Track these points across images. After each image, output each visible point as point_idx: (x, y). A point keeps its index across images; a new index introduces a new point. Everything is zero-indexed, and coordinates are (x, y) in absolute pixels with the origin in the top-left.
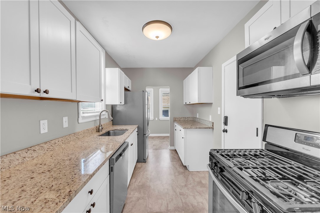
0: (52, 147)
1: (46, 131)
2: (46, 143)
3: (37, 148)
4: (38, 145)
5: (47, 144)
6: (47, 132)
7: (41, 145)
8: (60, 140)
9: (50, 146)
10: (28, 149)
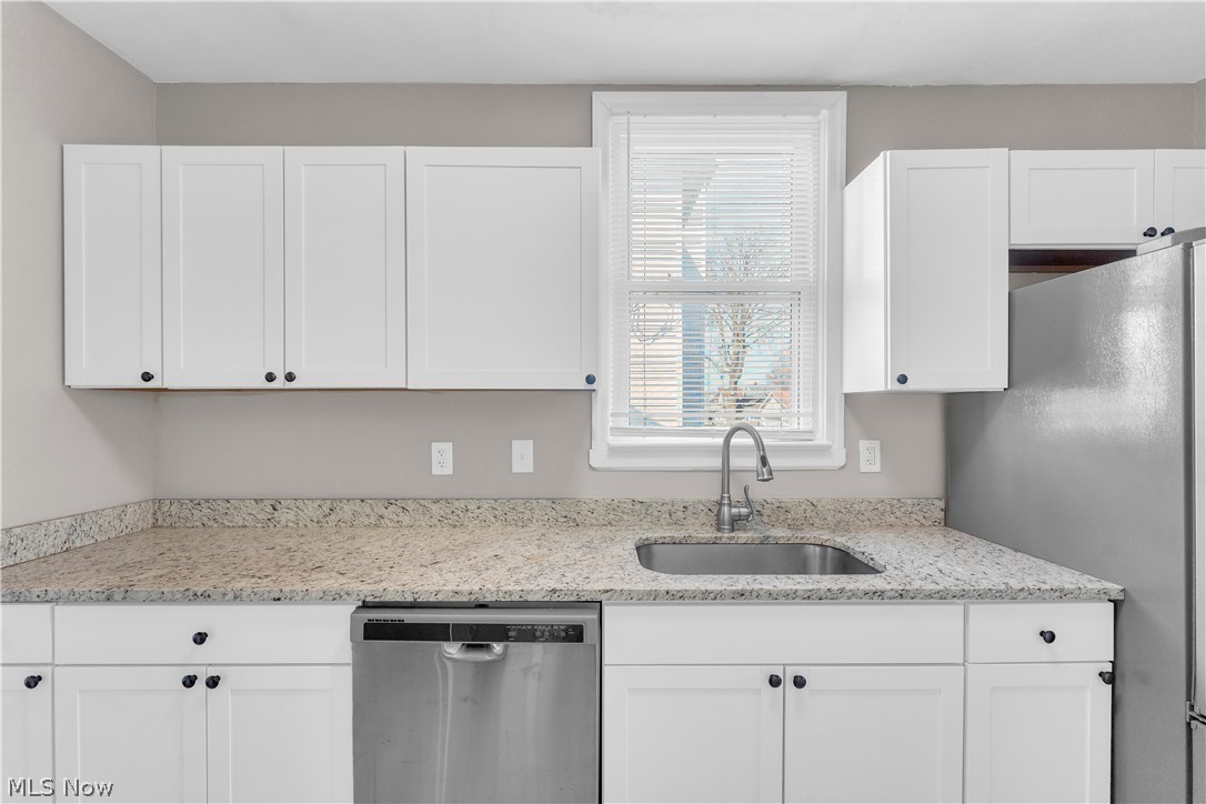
0: (456, 518)
1: (449, 470)
2: (436, 501)
3: (411, 506)
4: (415, 500)
5: (438, 505)
6: (451, 472)
7: (422, 502)
8: (486, 506)
9: (449, 512)
10: (390, 502)
